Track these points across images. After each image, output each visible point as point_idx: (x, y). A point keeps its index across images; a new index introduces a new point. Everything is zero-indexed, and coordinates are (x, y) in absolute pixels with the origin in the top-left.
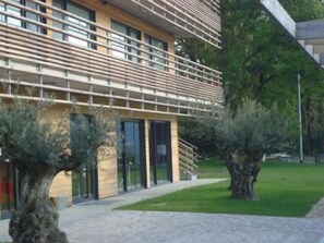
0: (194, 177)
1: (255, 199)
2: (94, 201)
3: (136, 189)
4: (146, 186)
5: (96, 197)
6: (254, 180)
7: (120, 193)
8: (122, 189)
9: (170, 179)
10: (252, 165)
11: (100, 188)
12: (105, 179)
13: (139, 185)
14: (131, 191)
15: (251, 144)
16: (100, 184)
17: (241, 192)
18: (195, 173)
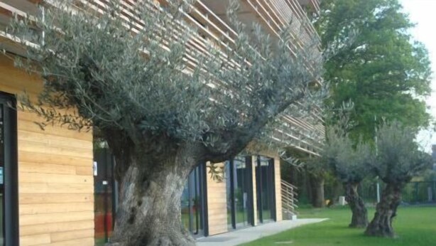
0: (294, 217)
1: (395, 237)
2: (203, 238)
3: (245, 227)
4: (252, 224)
5: (206, 234)
6: (394, 215)
7: (229, 230)
8: (231, 226)
9: (274, 217)
10: (392, 196)
11: (210, 223)
12: (215, 214)
13: (246, 223)
14: (240, 228)
15: (395, 171)
16: (210, 219)
17: (378, 228)
18: (295, 214)
